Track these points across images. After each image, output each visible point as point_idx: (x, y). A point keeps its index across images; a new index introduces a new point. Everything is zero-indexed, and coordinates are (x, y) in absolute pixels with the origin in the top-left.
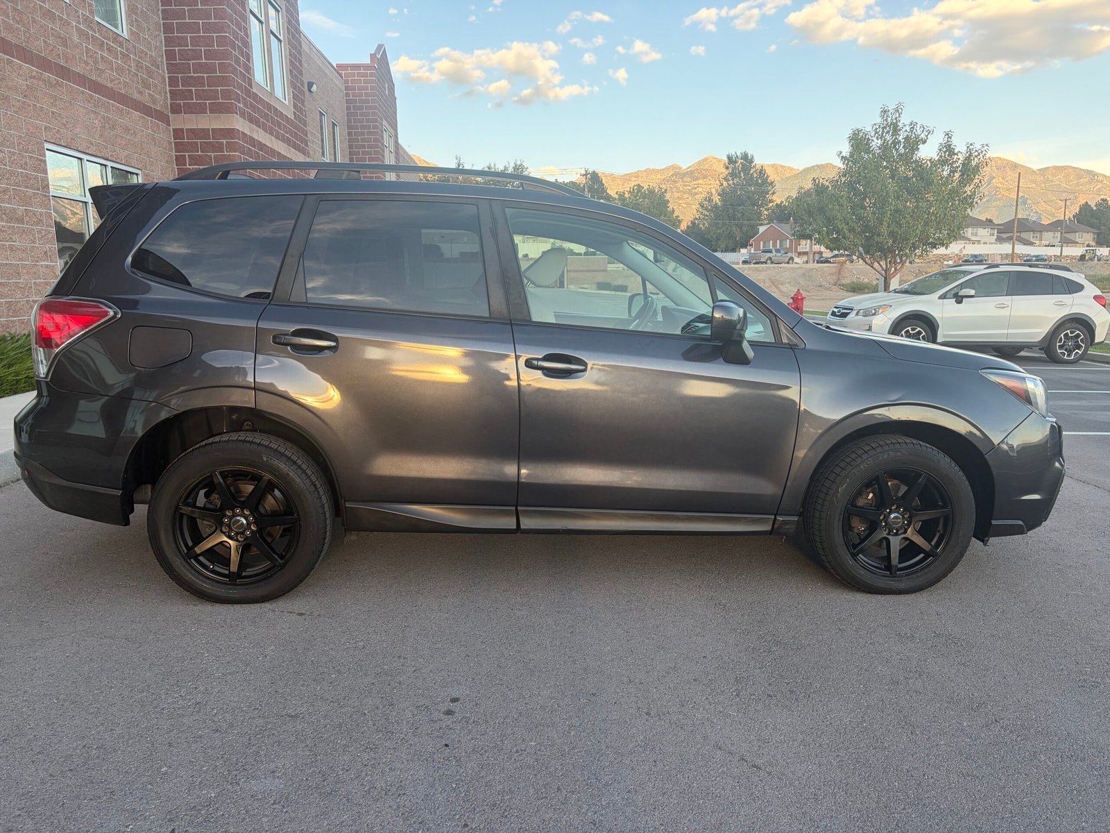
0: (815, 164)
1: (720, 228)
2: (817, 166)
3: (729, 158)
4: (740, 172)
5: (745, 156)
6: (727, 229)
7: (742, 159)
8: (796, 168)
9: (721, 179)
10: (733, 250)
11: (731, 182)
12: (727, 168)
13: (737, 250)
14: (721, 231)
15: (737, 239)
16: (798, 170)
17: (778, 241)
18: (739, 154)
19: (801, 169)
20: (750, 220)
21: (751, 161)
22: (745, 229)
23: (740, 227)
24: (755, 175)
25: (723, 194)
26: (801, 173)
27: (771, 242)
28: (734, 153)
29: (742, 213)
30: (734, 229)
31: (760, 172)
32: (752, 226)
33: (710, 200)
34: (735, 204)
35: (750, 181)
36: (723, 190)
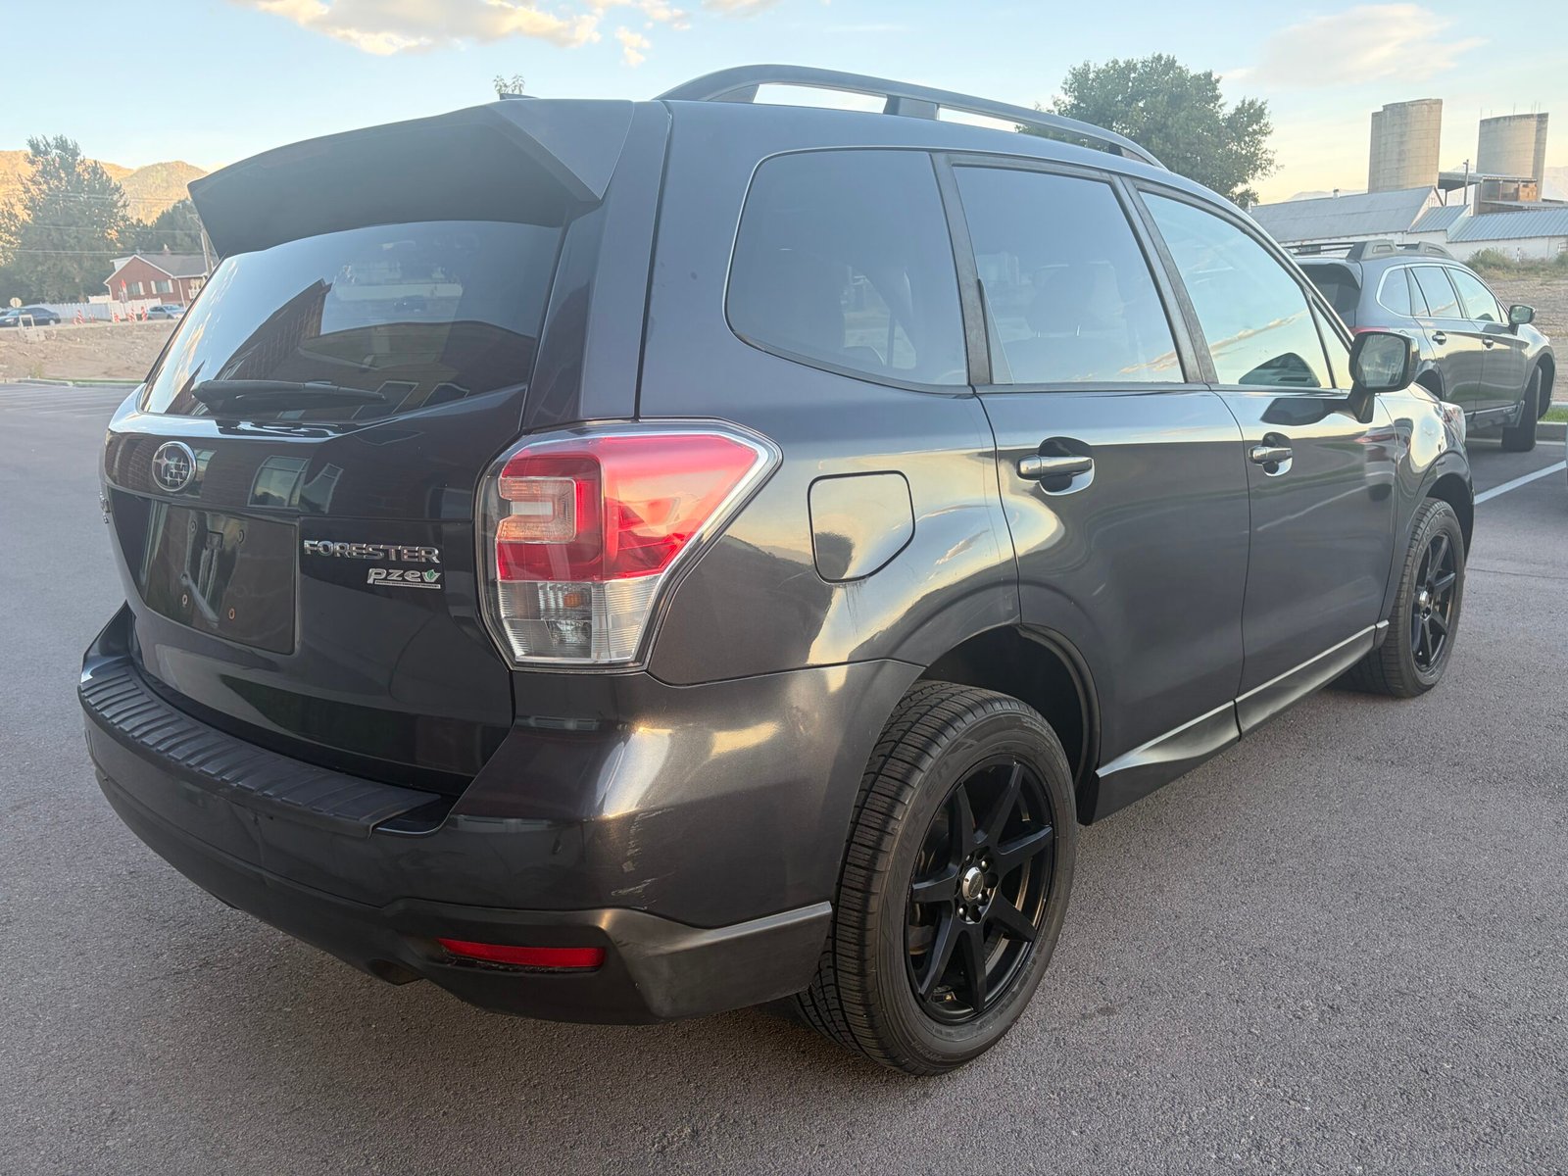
0: (156, 163)
1: (42, 264)
2: (161, 164)
3: (34, 146)
4: (57, 170)
5: (62, 145)
6: (54, 264)
7: (57, 147)
8: (127, 167)
9: (26, 182)
10: (74, 299)
11: (45, 187)
12: (32, 162)
13: (81, 298)
14: (45, 268)
15: (77, 280)
16: (129, 170)
17: (153, 283)
18: (50, 140)
19: (135, 168)
20: (94, 250)
21: (75, 153)
22: (87, 264)
23: (79, 260)
24: (87, 177)
25: (32, 206)
26: (136, 175)
27: (140, 284)
28: (40, 138)
29: (76, 237)
30: (68, 264)
31: (93, 171)
32: (99, 259)
33: (12, 216)
34: (61, 223)
35: (78, 184)
36: (32, 199)
